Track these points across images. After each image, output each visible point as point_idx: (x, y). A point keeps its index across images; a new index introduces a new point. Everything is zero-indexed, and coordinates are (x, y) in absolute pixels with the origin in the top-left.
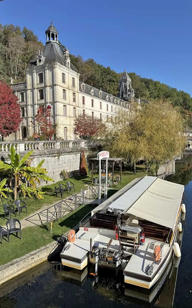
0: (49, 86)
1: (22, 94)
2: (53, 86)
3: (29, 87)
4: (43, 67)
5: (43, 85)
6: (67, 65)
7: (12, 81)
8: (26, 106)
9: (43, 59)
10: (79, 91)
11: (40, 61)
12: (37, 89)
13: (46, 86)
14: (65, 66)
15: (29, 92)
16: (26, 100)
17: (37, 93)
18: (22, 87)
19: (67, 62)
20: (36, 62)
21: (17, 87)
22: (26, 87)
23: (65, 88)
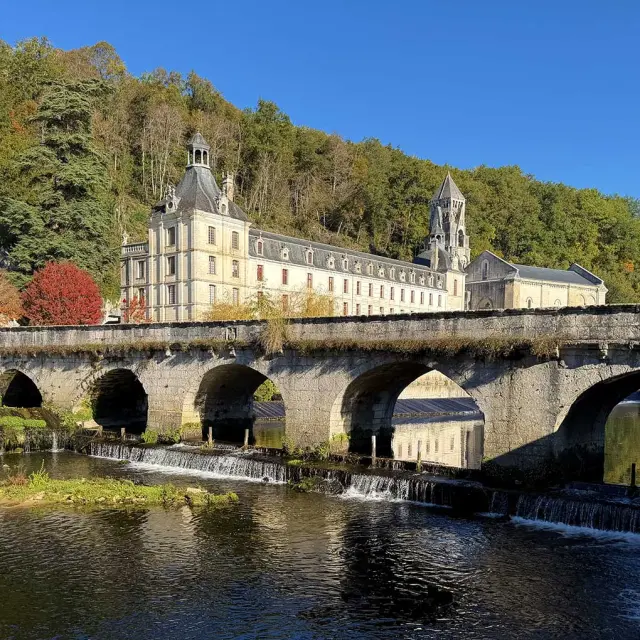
0: (184, 252)
1: (142, 263)
2: (190, 250)
3: (153, 252)
4: (175, 216)
5: (174, 250)
6: (220, 211)
7: (126, 239)
8: (147, 285)
9: (176, 201)
10: (248, 256)
11: (171, 205)
12: (165, 255)
13: (178, 251)
14: (216, 212)
15: (152, 261)
16: (147, 275)
17: (164, 262)
18: (141, 250)
19: (220, 205)
20: (164, 207)
21: (133, 251)
22: (147, 252)
23: (213, 253)
